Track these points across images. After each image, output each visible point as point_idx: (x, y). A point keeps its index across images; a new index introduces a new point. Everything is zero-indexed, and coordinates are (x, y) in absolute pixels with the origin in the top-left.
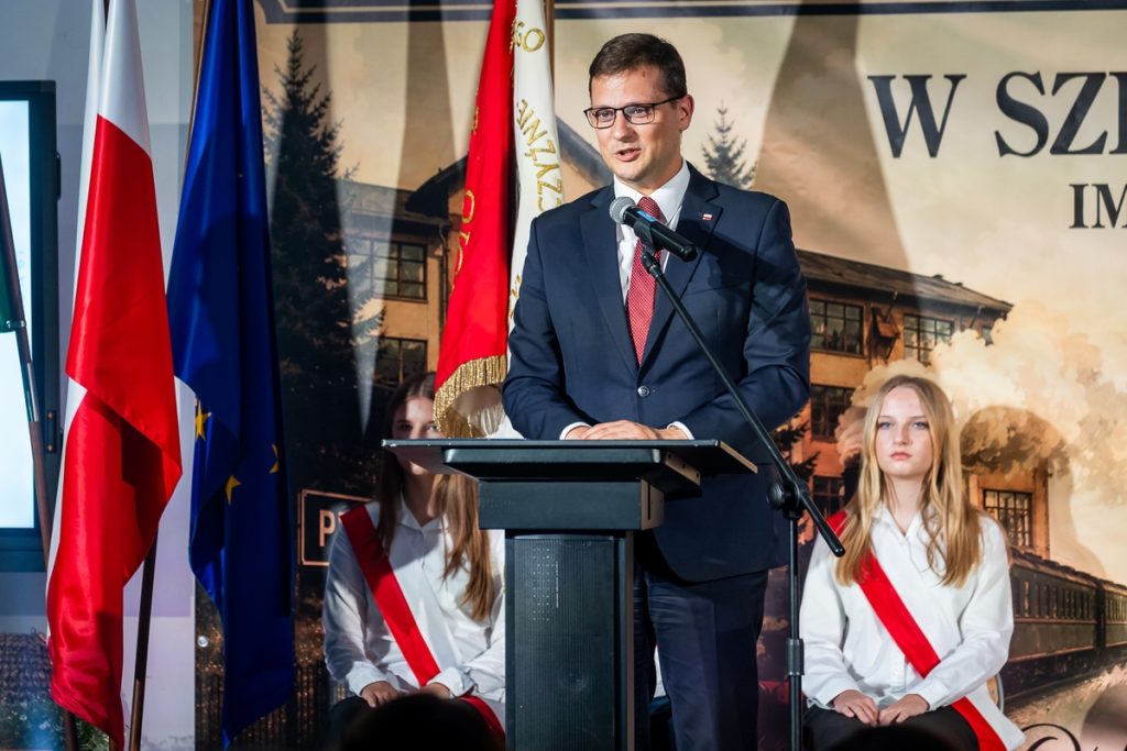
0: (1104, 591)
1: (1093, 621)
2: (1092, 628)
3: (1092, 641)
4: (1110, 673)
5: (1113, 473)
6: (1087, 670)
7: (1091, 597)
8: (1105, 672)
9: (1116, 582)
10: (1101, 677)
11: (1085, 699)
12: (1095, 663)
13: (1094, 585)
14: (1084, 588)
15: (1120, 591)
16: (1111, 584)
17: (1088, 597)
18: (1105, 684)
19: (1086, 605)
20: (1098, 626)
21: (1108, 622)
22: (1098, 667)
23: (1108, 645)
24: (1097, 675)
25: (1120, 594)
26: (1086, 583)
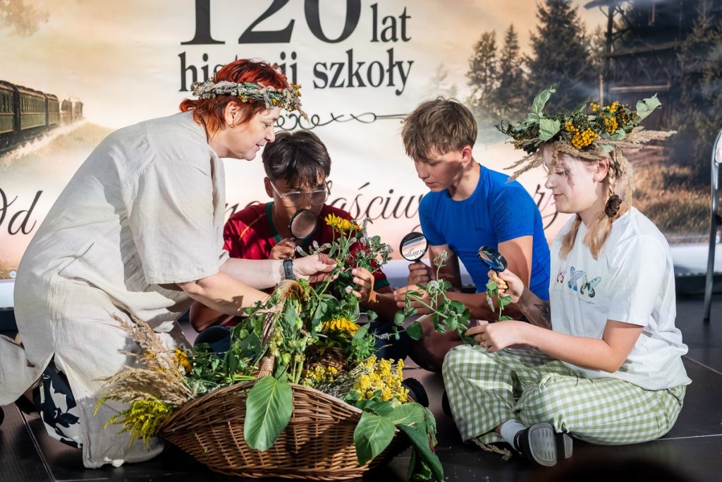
0: (19, 92)
1: (12, 113)
2: (12, 117)
3: (11, 126)
4: (23, 146)
5: (23, 15)
6: (8, 146)
7: (10, 97)
8: (21, 146)
9: (27, 86)
10: (18, 150)
11: (8, 165)
12: (13, 141)
13: (12, 89)
14: (6, 92)
15: (29, 93)
16: (23, 88)
17: (8, 96)
18: (20, 155)
19: (7, 102)
20: (15, 116)
21: (22, 113)
22: (15, 143)
23: (22, 128)
24: (15, 148)
25: (29, 95)
26: (6, 88)
